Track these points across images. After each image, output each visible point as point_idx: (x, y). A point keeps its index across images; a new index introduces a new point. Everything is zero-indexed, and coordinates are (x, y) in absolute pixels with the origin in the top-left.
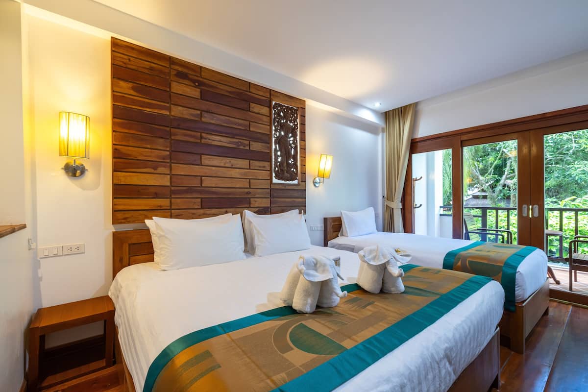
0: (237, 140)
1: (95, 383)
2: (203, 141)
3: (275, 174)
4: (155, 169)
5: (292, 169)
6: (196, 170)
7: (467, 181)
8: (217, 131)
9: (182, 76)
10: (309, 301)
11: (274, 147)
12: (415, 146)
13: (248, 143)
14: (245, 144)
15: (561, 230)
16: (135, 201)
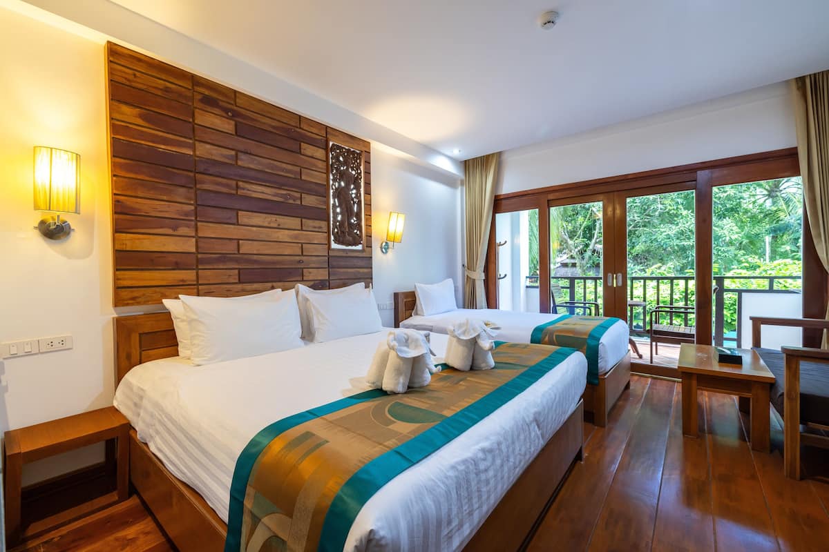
0: (284, 192)
1: (109, 522)
2: (240, 192)
3: (335, 237)
4: (175, 229)
5: (355, 231)
6: (231, 231)
7: (554, 245)
8: (257, 179)
9: (209, 102)
10: (401, 380)
11: (332, 202)
12: (499, 204)
13: (300, 196)
14: (296, 197)
15: (645, 300)
16: (147, 274)
